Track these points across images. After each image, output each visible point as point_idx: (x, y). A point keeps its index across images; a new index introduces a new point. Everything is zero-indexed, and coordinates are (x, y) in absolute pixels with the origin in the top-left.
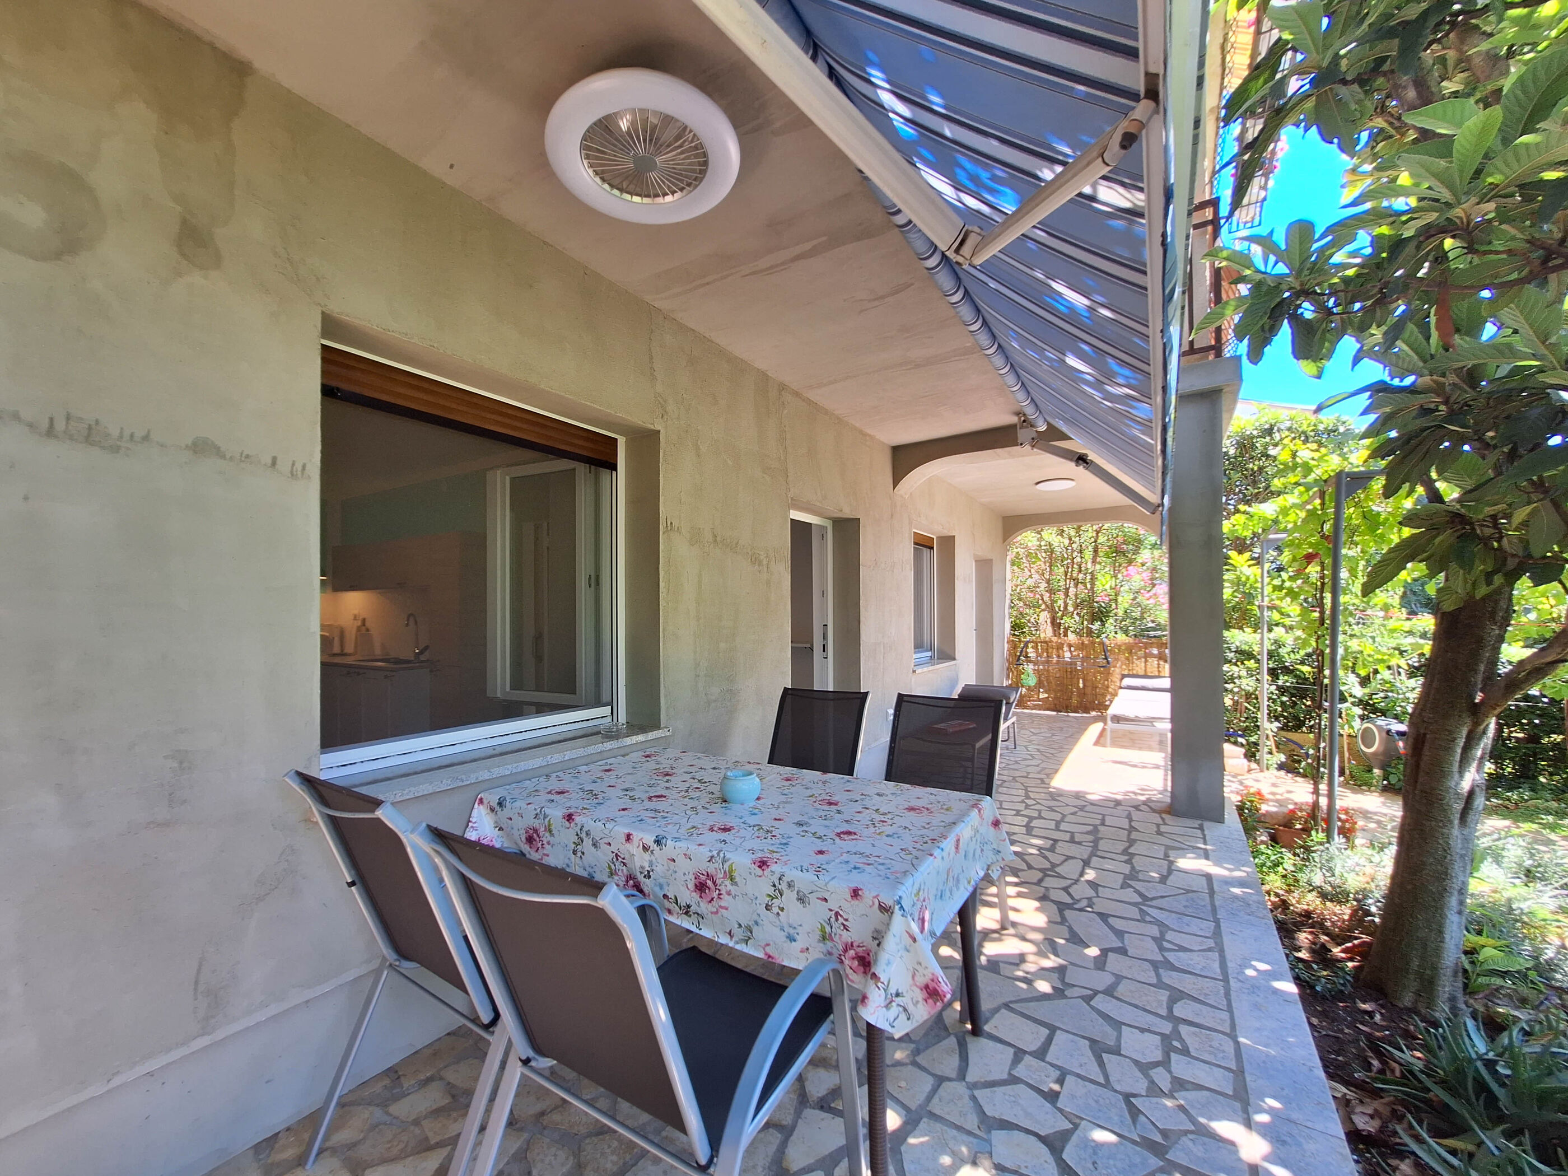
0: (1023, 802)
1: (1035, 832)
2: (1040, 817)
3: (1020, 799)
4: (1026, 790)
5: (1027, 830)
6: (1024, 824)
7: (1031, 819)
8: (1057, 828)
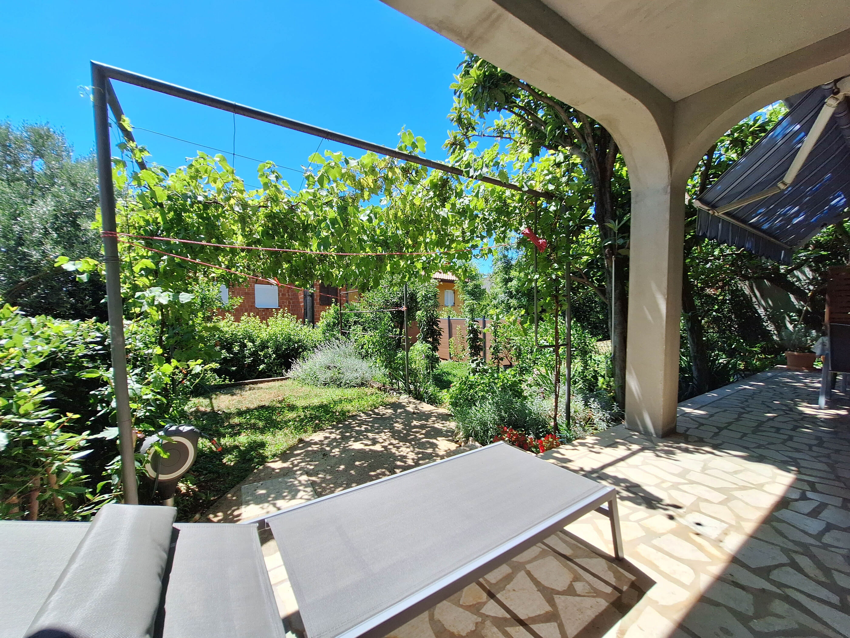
1: (813, 437)
2: (810, 446)
4: (838, 476)
5: (821, 439)
6: (826, 443)
7: (820, 446)
8: (791, 436)
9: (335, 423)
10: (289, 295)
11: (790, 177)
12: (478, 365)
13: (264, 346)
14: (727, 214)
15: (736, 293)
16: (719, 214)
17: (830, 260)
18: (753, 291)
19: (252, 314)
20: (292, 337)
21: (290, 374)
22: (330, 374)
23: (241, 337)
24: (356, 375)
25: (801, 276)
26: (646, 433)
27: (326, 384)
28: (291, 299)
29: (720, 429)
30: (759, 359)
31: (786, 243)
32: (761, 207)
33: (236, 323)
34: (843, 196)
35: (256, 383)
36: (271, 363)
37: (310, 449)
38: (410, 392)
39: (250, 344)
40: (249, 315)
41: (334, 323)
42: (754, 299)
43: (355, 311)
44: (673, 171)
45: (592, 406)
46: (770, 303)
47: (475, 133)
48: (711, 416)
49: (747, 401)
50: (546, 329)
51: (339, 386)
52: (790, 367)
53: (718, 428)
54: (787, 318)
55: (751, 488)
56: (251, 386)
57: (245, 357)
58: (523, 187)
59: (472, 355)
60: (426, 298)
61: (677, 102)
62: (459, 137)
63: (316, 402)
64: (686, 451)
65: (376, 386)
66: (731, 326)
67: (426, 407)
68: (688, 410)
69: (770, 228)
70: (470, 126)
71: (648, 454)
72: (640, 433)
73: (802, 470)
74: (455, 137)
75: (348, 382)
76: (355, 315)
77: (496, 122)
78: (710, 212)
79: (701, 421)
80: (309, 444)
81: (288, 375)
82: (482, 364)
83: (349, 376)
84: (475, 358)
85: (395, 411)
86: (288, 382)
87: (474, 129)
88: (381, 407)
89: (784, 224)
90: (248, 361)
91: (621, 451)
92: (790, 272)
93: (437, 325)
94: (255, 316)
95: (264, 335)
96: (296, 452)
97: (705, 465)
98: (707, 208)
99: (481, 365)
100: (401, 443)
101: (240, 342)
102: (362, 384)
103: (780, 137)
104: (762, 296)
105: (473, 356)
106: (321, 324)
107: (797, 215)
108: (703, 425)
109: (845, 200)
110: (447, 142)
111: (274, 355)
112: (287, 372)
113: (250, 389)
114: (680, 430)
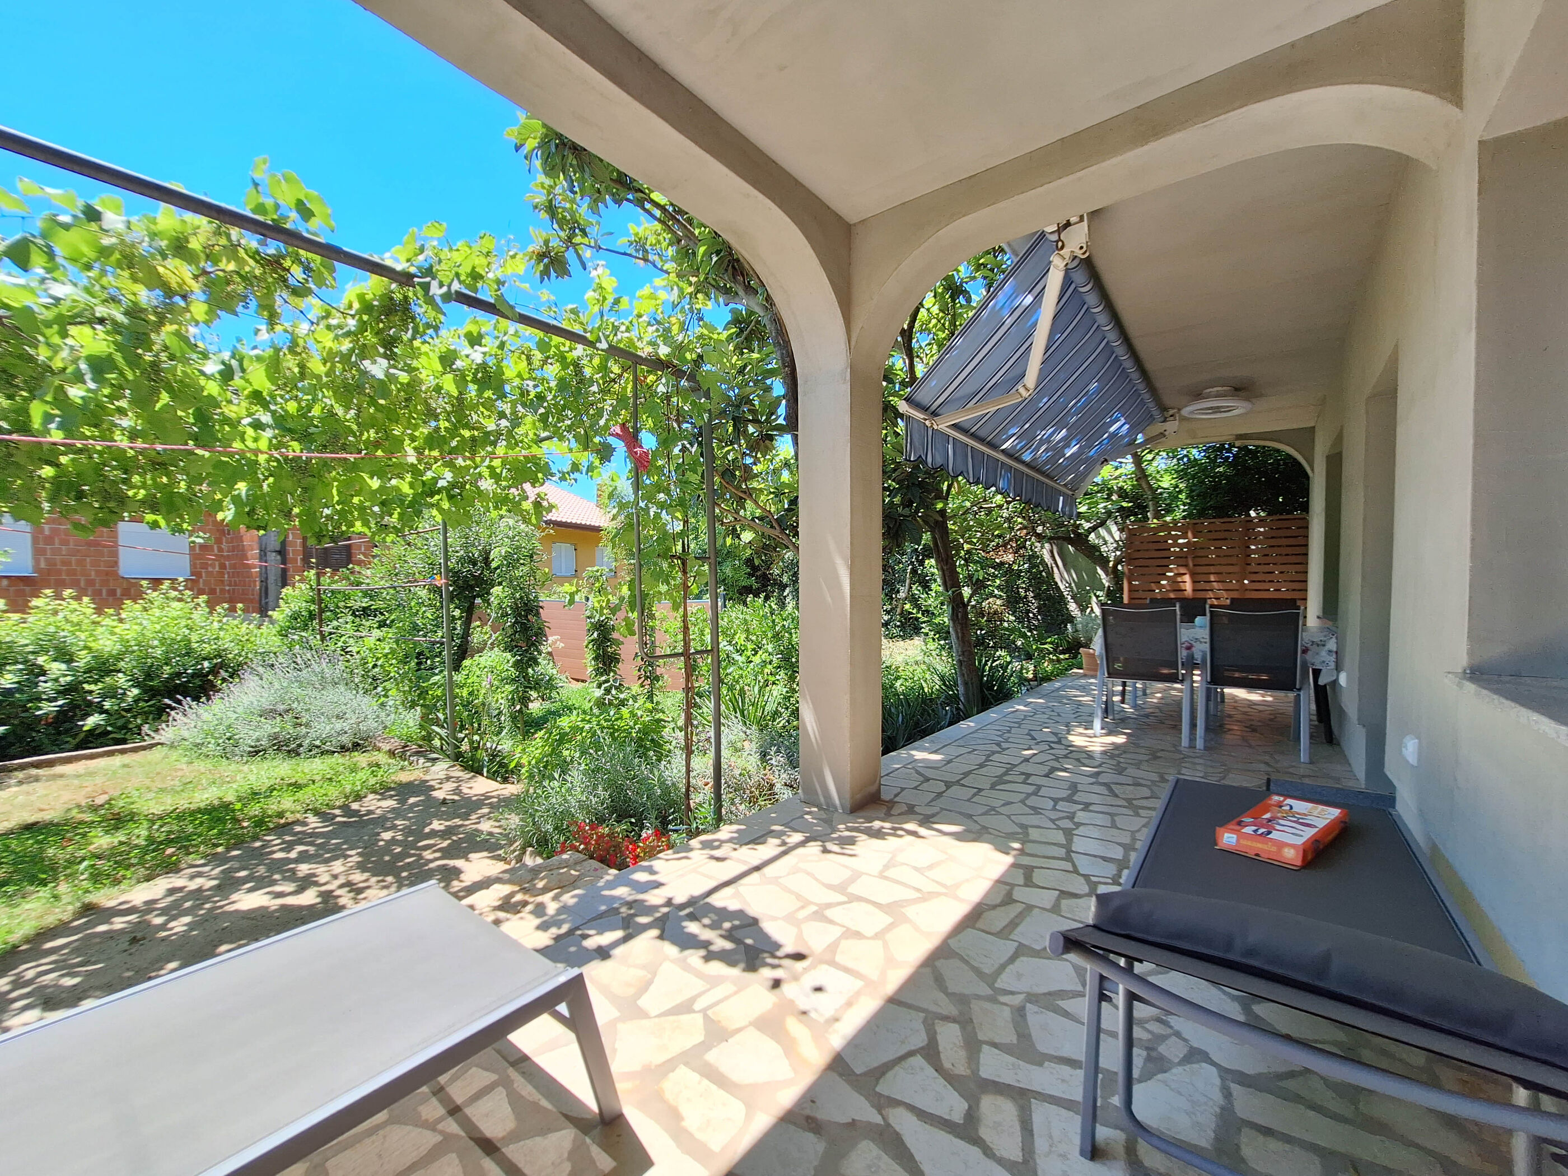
0: (1078, 825)
1: (1066, 785)
2: (1056, 801)
3: (1081, 831)
4: (1069, 851)
5: (1076, 787)
6: (1079, 793)
7: (1069, 799)
8: (1039, 787)
9: (220, 849)
10: (220, 550)
11: (1031, 378)
12: (608, 691)
13: (103, 668)
14: (955, 426)
15: (1033, 558)
16: (942, 425)
17: (1135, 514)
18: (1053, 556)
19: (67, 592)
20: (195, 645)
21: (167, 733)
22: (270, 727)
23: (30, 648)
24: (339, 725)
25: (1108, 537)
26: (827, 809)
27: (257, 752)
28: (228, 558)
29: (948, 785)
30: (1051, 661)
31: (1065, 485)
32: (1012, 423)
33: (16, 616)
34: (1123, 420)
35: (50, 763)
36: (128, 711)
37: (102, 928)
38: (457, 757)
39: (56, 668)
40: (59, 597)
41: (310, 612)
42: (1055, 569)
43: (364, 587)
44: (853, 343)
45: (773, 762)
46: (1074, 576)
47: (586, 241)
48: (949, 762)
49: (1009, 732)
50: (745, 620)
51: (294, 753)
52: (1088, 673)
53: (946, 782)
54: (1094, 598)
55: (938, 894)
56: (34, 772)
57: (40, 700)
58: (599, 340)
59: (599, 672)
60: (511, 561)
61: (855, 225)
62: (554, 243)
63: (205, 797)
64: (879, 834)
65: (386, 747)
66: (1028, 612)
67: (481, 786)
68: (919, 755)
69: (1034, 459)
70: (574, 228)
71: (814, 848)
72: (820, 808)
73: (1030, 848)
74: (546, 242)
75: (318, 743)
76: (366, 594)
77: (633, 228)
78: (927, 423)
79: (929, 773)
80: (108, 914)
81: (157, 738)
82: (616, 688)
83: (322, 729)
84: (603, 678)
85: (402, 801)
86: (157, 754)
87: (585, 234)
88: (371, 796)
89: (1053, 456)
90: (48, 708)
91: (770, 848)
92: (1094, 529)
93: (537, 615)
94: (78, 598)
95: (106, 644)
96: (48, 945)
97: (892, 859)
98: (922, 416)
99: (614, 692)
100: (374, 879)
101: (25, 662)
102: (356, 746)
103: (1006, 313)
104: (1064, 565)
105: (602, 675)
106: (279, 615)
107: (1067, 442)
108: (927, 780)
109: (1127, 426)
110: (530, 249)
111: (136, 691)
112: (157, 731)
113: (21, 783)
114: (886, 795)
